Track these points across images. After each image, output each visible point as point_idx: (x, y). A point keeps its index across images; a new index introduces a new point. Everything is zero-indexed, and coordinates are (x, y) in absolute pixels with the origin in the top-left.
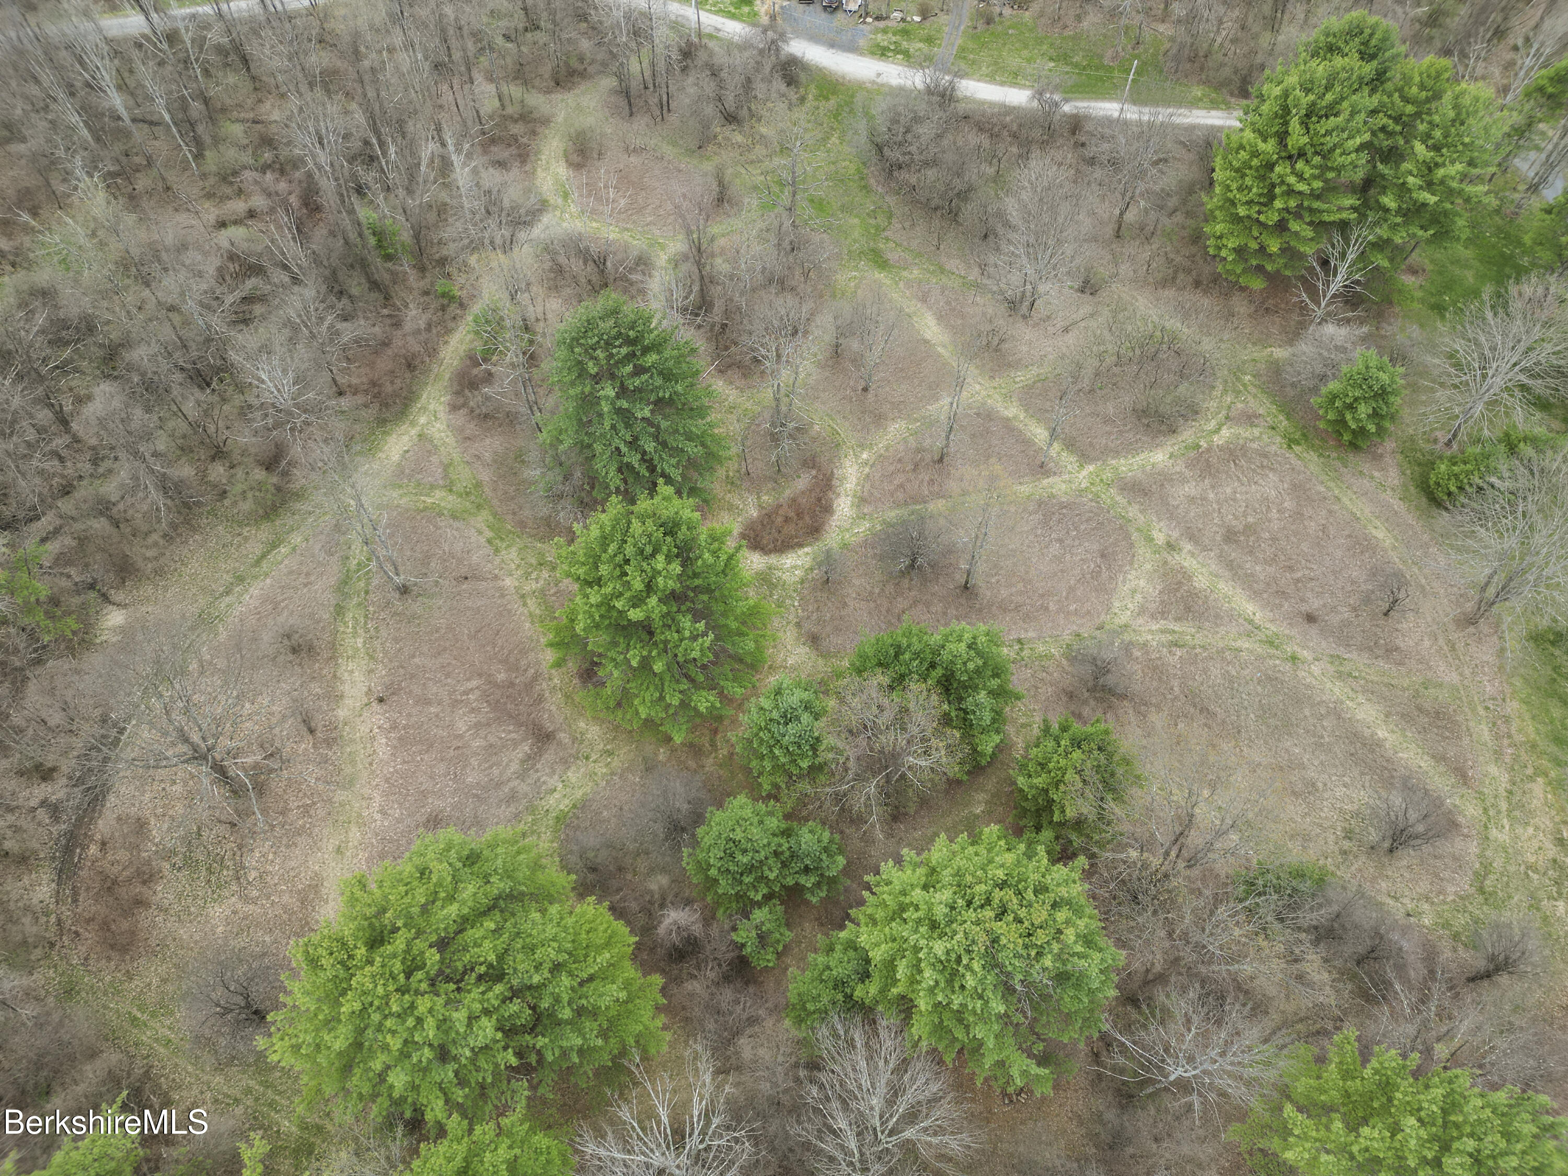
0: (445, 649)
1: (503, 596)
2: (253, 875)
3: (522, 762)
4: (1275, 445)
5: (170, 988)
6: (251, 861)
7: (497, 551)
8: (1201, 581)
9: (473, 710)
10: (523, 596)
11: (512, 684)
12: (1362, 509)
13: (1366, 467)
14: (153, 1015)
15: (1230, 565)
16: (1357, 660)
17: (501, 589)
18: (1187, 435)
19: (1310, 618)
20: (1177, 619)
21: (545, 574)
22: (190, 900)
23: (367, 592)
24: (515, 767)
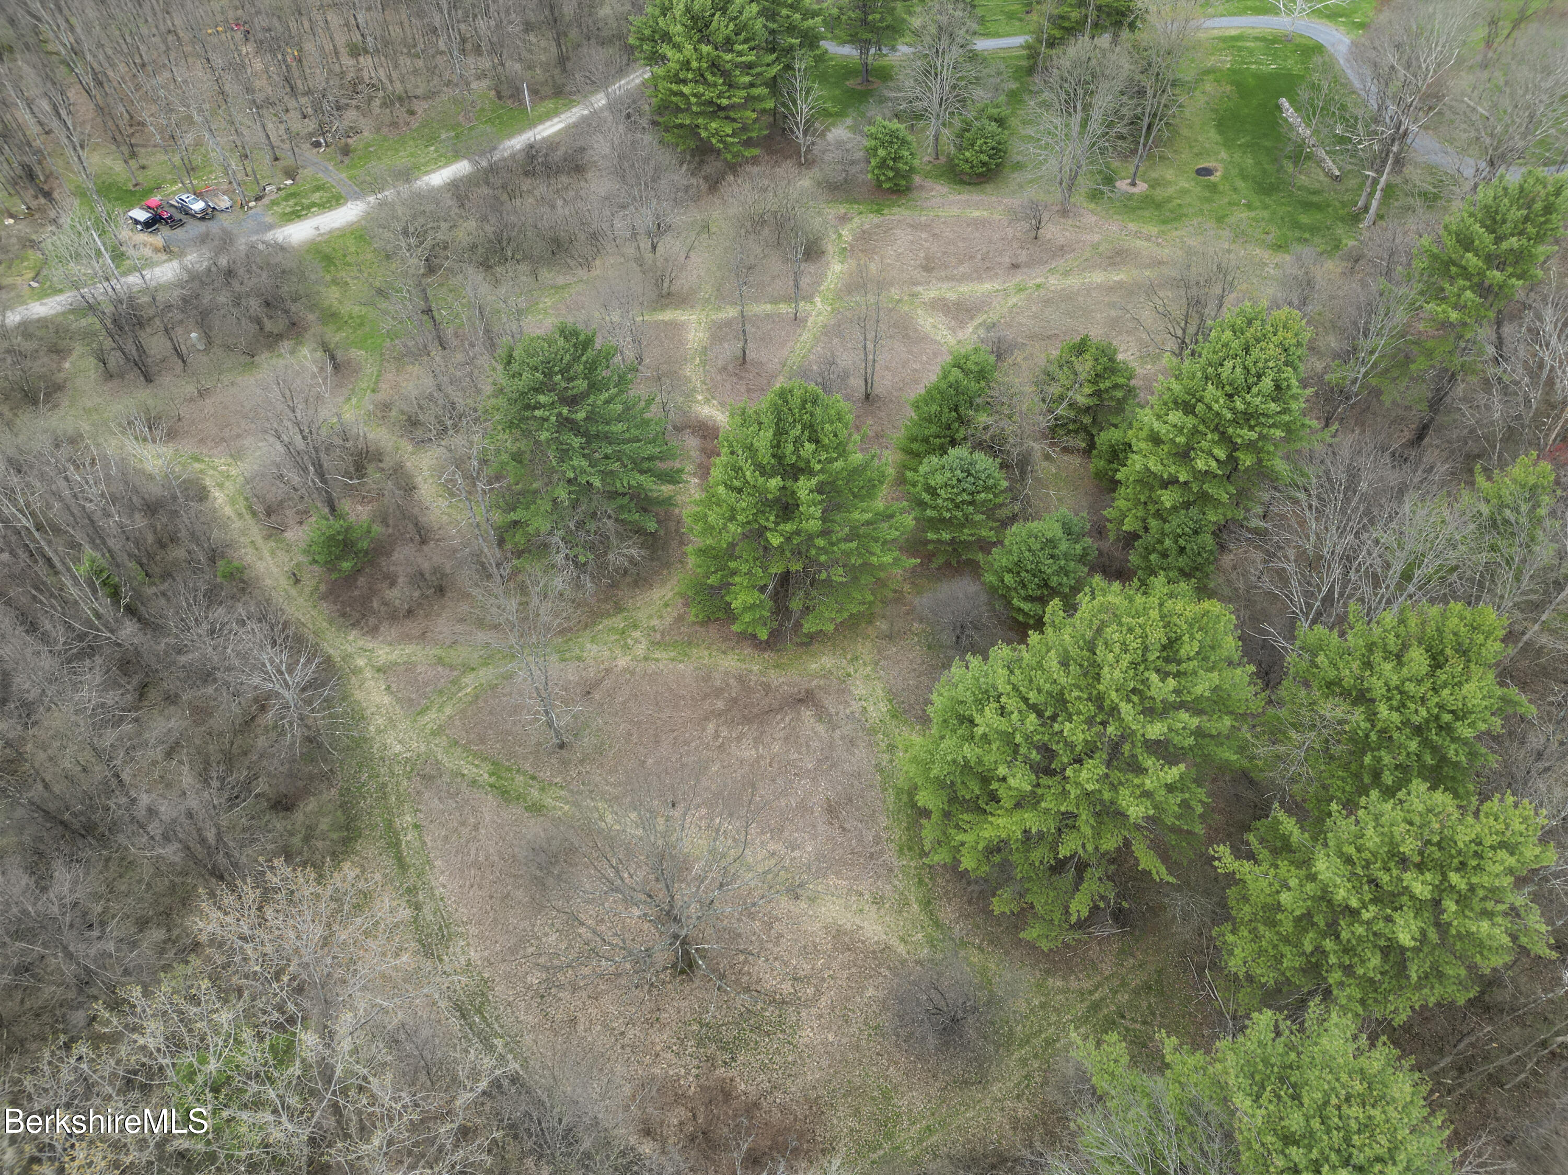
0: (656, 736)
1: (633, 673)
2: (787, 988)
3: (820, 720)
4: (875, 219)
5: (866, 1110)
6: (770, 982)
7: (579, 658)
8: (952, 296)
9: (739, 739)
10: (646, 659)
11: (735, 701)
12: (955, 211)
13: (924, 195)
14: (889, 1136)
15: (948, 279)
16: (1060, 263)
17: (625, 670)
18: (830, 248)
19: (1015, 266)
20: (972, 318)
21: (637, 634)
22: (777, 1058)
23: (533, 778)
24: (821, 729)
